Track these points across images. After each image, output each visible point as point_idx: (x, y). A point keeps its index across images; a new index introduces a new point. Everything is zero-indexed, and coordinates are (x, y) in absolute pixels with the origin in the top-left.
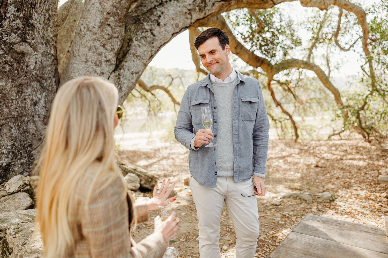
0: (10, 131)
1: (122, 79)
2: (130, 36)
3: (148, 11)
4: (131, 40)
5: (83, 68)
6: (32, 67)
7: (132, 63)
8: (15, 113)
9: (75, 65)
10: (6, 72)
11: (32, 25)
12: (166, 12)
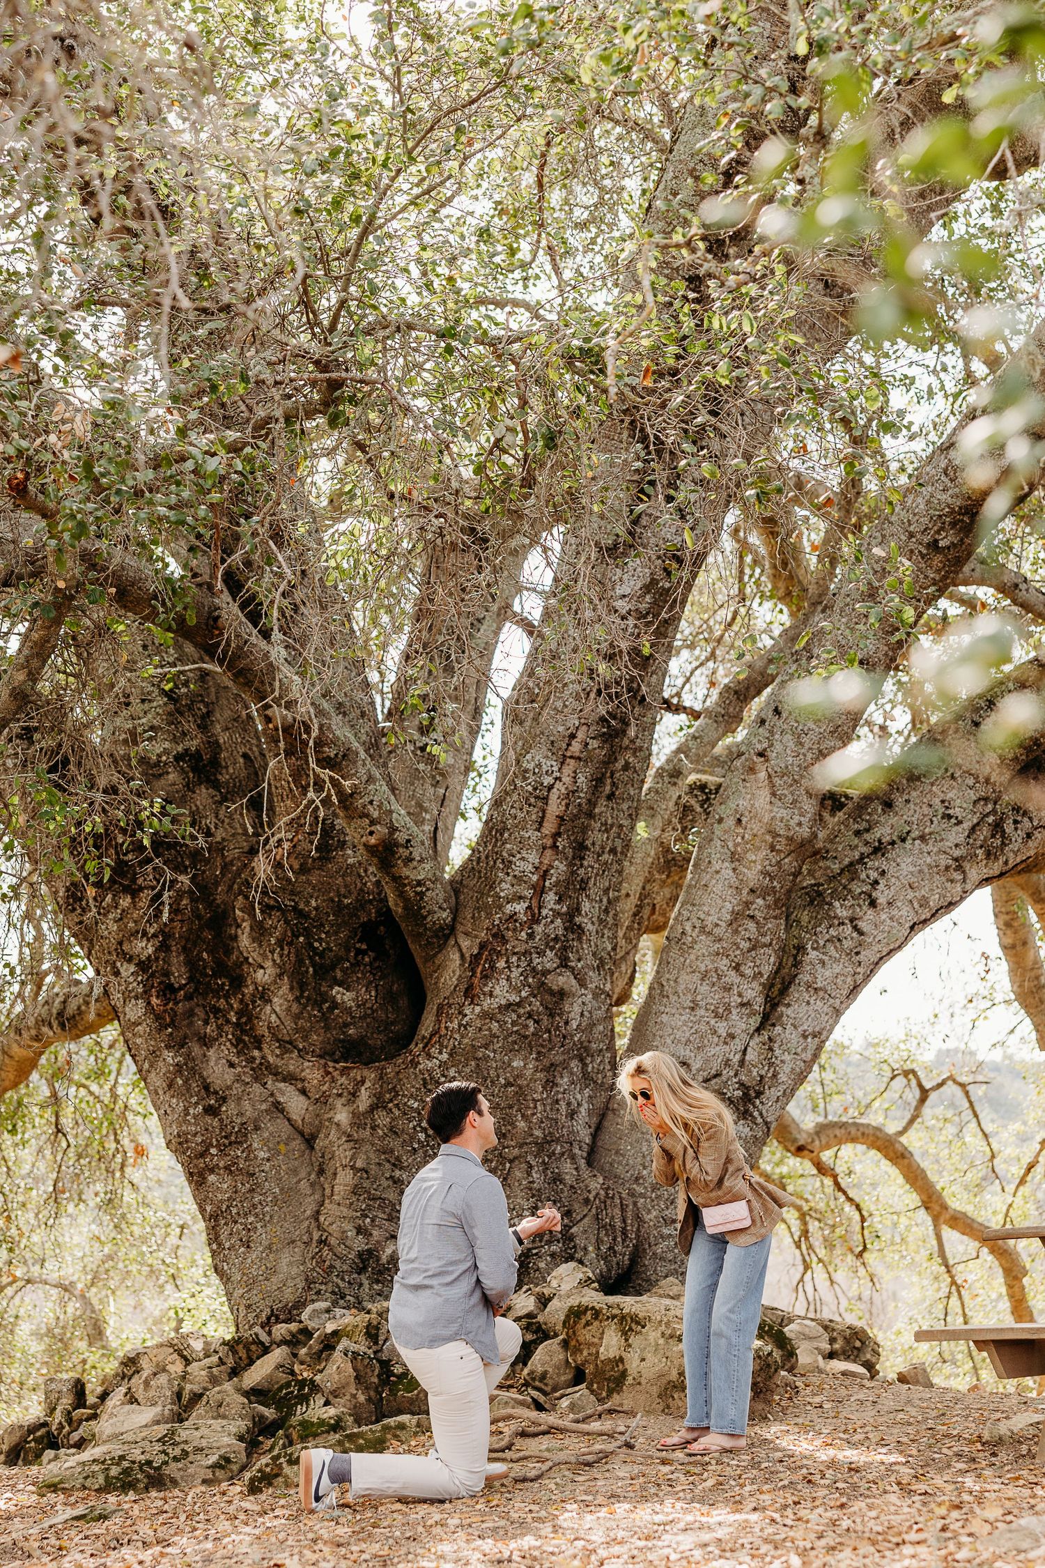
0: (529, 1174)
1: (777, 1052)
2: (799, 938)
3: (842, 870)
4: (801, 948)
5: (685, 1023)
6: (574, 1024)
7: (804, 1007)
8: (538, 1133)
9: (665, 1018)
10: (526, 1037)
11: (579, 927)
12: (891, 869)
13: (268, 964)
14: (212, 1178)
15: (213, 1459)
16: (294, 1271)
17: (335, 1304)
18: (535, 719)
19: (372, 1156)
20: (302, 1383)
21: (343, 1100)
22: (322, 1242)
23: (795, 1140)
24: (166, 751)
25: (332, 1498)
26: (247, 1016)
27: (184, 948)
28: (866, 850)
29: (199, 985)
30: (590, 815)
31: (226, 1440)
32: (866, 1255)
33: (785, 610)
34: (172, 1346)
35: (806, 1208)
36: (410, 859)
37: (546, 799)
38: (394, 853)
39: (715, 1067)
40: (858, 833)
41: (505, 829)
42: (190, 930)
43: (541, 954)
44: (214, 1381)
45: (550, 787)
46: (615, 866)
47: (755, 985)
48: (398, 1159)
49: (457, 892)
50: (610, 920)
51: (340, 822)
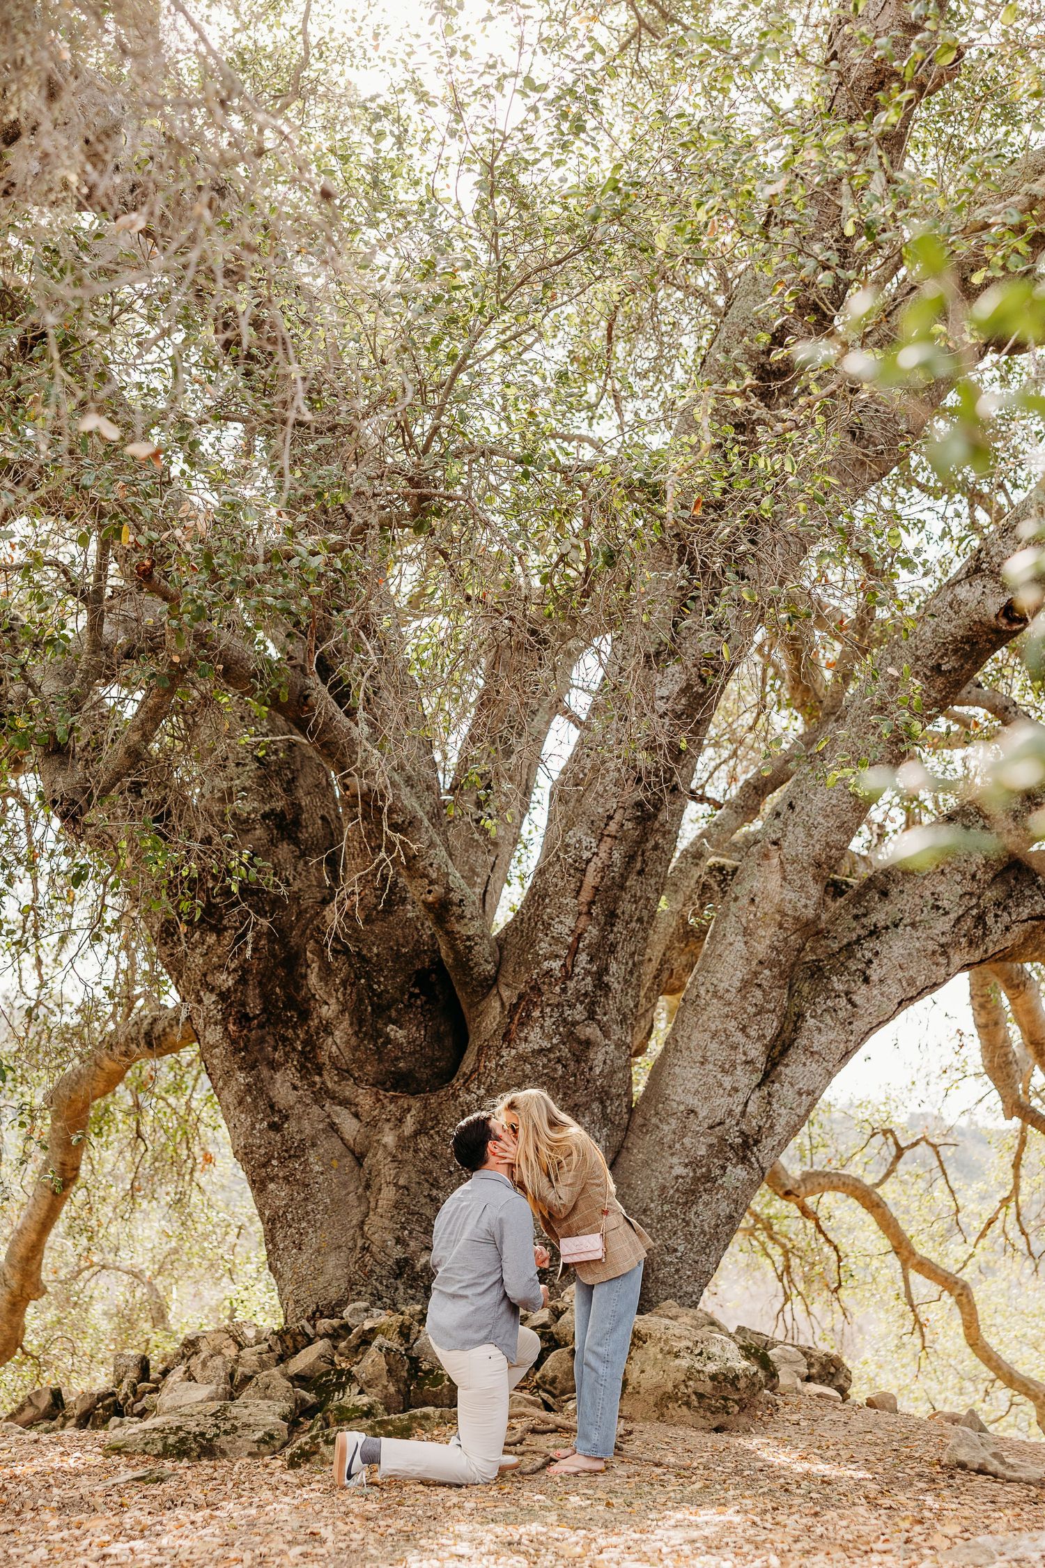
1: (775, 1106)
2: (800, 1006)
3: (841, 949)
4: (800, 1016)
5: (695, 1076)
6: (597, 1070)
7: (801, 1068)
9: (677, 1070)
10: (554, 1079)
11: (607, 985)
12: (884, 950)
13: (332, 1001)
14: (272, 1186)
15: (259, 1435)
16: (339, 1273)
17: (373, 1304)
18: (578, 801)
19: (413, 1175)
20: (340, 1373)
21: (391, 1125)
22: (365, 1249)
23: (783, 1185)
24: (255, 810)
25: (362, 1477)
26: (311, 1046)
27: (260, 983)
28: (863, 932)
29: (271, 1017)
30: (622, 887)
31: (271, 1419)
32: (841, 1291)
33: (800, 718)
34: (228, 1332)
35: (789, 1246)
36: (462, 917)
37: (584, 871)
38: (448, 911)
39: (720, 1115)
40: (856, 917)
41: (547, 895)
42: (266, 967)
43: (572, 1006)
44: (263, 1365)
45: (588, 861)
46: (641, 934)
47: (758, 1045)
48: (436, 1179)
49: (501, 948)
50: (634, 980)
51: (402, 881)
